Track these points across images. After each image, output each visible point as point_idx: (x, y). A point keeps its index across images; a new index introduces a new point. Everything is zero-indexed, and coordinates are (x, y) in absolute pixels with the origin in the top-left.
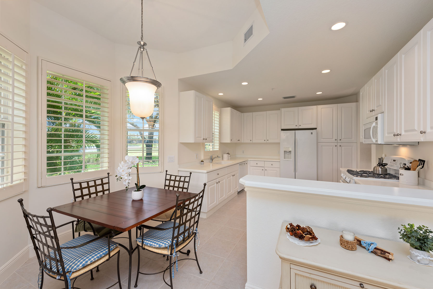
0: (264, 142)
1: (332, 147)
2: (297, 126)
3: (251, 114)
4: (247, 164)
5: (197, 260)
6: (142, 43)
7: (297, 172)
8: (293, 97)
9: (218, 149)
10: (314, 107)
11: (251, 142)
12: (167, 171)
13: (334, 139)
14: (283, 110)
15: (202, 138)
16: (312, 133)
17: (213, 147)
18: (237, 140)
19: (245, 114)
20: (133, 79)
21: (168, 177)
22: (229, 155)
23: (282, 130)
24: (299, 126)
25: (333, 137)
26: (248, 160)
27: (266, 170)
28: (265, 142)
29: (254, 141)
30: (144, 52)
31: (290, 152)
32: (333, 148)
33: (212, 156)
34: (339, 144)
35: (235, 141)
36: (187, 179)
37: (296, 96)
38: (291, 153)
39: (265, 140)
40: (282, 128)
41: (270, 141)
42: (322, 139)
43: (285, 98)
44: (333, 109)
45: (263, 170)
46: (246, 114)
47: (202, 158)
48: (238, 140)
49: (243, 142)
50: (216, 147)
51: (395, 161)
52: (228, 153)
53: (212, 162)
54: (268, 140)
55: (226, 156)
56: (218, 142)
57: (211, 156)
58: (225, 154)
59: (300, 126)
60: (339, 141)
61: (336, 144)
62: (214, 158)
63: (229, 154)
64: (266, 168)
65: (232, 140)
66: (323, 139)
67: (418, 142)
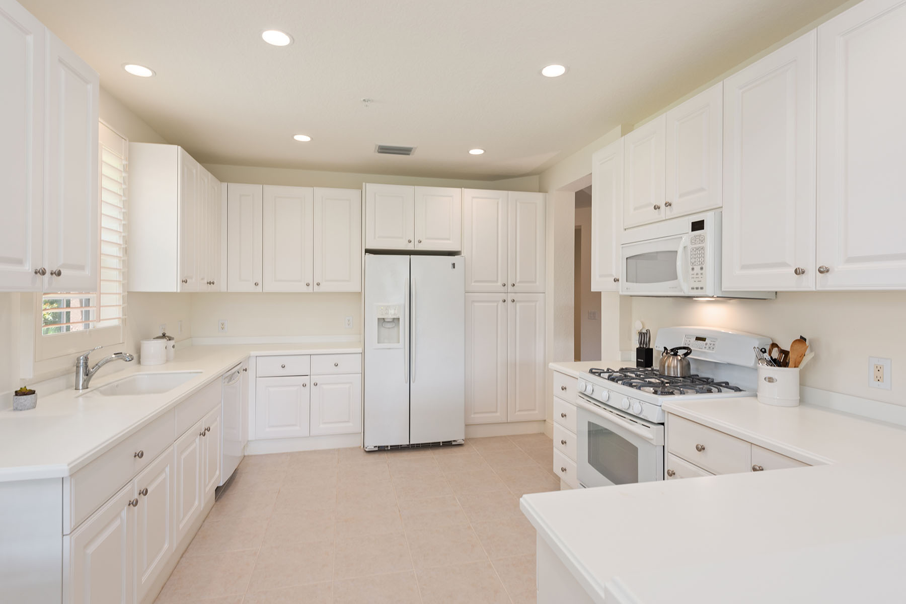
0: (305, 289)
1: (496, 304)
2: (413, 241)
3: (256, 189)
4: (246, 370)
7: (414, 382)
8: (406, 151)
9: (116, 323)
10: (455, 192)
11: (259, 289)
13: (500, 284)
14: (371, 188)
15: (28, 268)
16: (454, 265)
17: (87, 313)
18: (206, 281)
19: (232, 186)
22: (172, 343)
23: (368, 251)
24: (416, 242)
25: (497, 280)
26: (249, 357)
27: (316, 385)
28: (310, 289)
29: (270, 286)
31: (396, 320)
32: (497, 306)
33: (86, 359)
34: (510, 297)
35: (197, 285)
37: (416, 148)
38: (396, 325)
39: (308, 285)
40: (369, 247)
41: (325, 287)
42: (473, 284)
43: (384, 150)
44: (498, 203)
45: (304, 385)
46: (236, 188)
47: (24, 377)
48: (210, 283)
49: (224, 289)
50: (105, 313)
51: (705, 341)
52: (164, 336)
53: (85, 387)
54: (318, 284)
55: (154, 348)
56: (116, 288)
57: (78, 359)
58: (147, 338)
59: (420, 242)
60: (510, 288)
61: (504, 296)
62: (98, 366)
63: (170, 339)
64: (314, 379)
65: (186, 282)
66: (476, 282)
67: (776, 292)
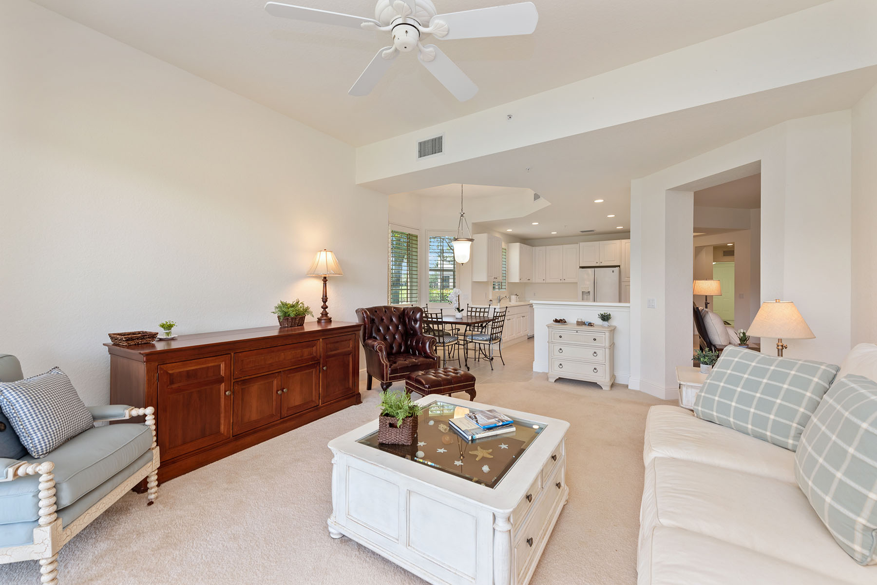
0: (560, 281)
2: (598, 263)
3: (544, 247)
5: (501, 357)
6: (462, 213)
8: (592, 231)
10: (618, 242)
11: (544, 281)
12: (468, 304)
14: (582, 244)
15: (493, 277)
16: (613, 271)
18: (528, 279)
19: (536, 248)
20: (456, 240)
21: (470, 309)
23: (581, 267)
28: (562, 281)
29: (548, 281)
30: (464, 219)
33: (500, 297)
35: (525, 280)
36: (487, 310)
38: (590, 294)
41: (567, 281)
43: (582, 232)
46: (538, 248)
47: (491, 298)
49: (534, 281)
52: (516, 295)
53: (499, 303)
54: (564, 280)
55: (513, 297)
58: (513, 295)
59: (601, 263)
62: (502, 299)
65: (521, 279)
66: (626, 278)
